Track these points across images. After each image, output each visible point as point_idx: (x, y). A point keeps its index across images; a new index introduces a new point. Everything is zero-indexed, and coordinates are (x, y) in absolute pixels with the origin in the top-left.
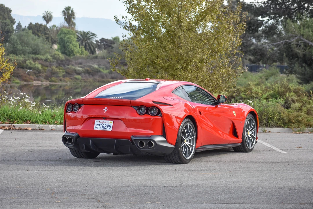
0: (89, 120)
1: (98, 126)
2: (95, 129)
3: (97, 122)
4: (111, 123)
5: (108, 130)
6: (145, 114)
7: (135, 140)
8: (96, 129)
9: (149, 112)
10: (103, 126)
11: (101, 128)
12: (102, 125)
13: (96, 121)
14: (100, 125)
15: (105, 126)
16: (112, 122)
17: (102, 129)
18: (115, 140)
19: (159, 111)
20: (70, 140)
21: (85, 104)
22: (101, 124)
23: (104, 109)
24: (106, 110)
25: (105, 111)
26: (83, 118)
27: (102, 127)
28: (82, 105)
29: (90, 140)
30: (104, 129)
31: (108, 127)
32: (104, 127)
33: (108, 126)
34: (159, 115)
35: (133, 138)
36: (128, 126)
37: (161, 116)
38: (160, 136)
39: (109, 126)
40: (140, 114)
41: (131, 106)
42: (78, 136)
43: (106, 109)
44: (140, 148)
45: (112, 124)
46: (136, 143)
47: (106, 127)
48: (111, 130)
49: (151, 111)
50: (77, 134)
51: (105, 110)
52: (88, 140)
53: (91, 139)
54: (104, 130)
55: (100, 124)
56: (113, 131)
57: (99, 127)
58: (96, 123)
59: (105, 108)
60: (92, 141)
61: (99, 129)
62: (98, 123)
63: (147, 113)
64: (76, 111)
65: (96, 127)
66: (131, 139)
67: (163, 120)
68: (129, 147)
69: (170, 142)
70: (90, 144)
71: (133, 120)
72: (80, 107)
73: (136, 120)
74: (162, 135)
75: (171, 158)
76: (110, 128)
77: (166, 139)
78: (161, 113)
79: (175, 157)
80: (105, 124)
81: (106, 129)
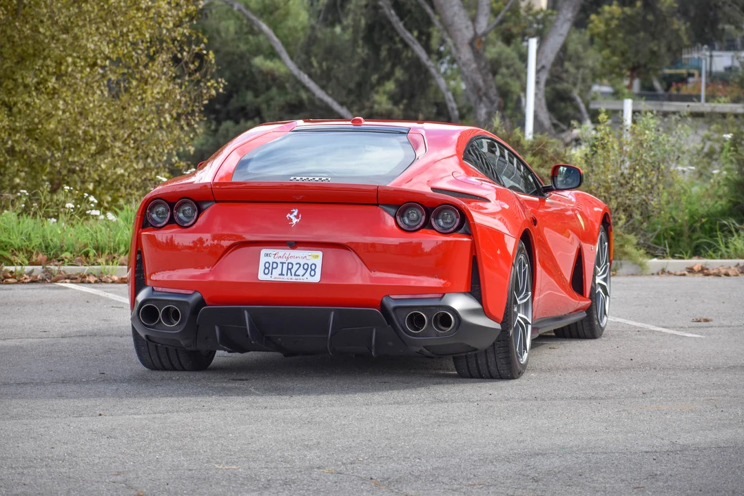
1: (273, 268)
2: (262, 277)
3: (267, 255)
4: (315, 257)
5: (308, 279)
6: (422, 227)
7: (395, 308)
8: (267, 278)
9: (433, 223)
10: (288, 269)
11: (282, 274)
12: (285, 266)
13: (264, 251)
14: (280, 265)
15: (296, 267)
16: (317, 257)
17: (288, 278)
18: (329, 312)
19: (464, 217)
20: (170, 315)
21: (217, 202)
22: (282, 263)
23: (288, 215)
24: (297, 217)
25: (295, 221)
26: (204, 245)
27: (284, 272)
28: (205, 206)
29: (246, 313)
30: (294, 277)
31: (307, 270)
32: (293, 271)
33: (306, 267)
34: (460, 231)
35: (392, 305)
36: (371, 266)
37: (468, 234)
38: (465, 293)
39: (310, 268)
40: (408, 230)
41: (377, 205)
42: (201, 303)
43: (295, 213)
44: (414, 335)
45: (319, 262)
46: (396, 315)
47: (301, 271)
48: (317, 279)
49: (436, 218)
50: (198, 295)
51: (294, 217)
52: (241, 312)
53: (248, 310)
54: (294, 279)
55: (278, 261)
56: (324, 282)
57: (276, 272)
58: (263, 260)
59: (291, 213)
60: (251, 317)
61: (275, 276)
62: (271, 260)
63: (427, 225)
64: (187, 222)
65: (266, 271)
66: (383, 308)
67: (474, 246)
68: (372, 332)
69: (491, 312)
70: (246, 326)
71: (386, 247)
72: (200, 211)
73: (396, 246)
74: (469, 293)
75: (479, 362)
76: (313, 273)
77: (481, 303)
78: (469, 225)
79: (493, 359)
80: (294, 262)
81: (301, 277)
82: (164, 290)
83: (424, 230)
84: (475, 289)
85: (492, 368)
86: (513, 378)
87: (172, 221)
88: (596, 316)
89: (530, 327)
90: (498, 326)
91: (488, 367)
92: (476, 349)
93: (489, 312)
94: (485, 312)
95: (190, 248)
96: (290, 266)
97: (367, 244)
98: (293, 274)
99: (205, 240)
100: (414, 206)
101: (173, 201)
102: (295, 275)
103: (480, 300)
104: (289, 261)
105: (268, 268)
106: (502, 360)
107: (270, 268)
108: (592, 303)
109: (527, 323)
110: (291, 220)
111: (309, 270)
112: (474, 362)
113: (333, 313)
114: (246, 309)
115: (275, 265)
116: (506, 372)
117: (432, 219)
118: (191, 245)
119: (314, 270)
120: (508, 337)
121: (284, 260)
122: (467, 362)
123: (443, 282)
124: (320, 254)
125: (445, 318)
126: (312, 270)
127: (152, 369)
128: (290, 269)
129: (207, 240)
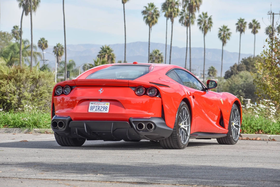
0: (82, 102)
1: (93, 108)
2: (90, 111)
3: (92, 104)
4: (107, 105)
5: (104, 111)
6: (144, 94)
8: (92, 111)
9: (148, 93)
12: (97, 107)
13: (91, 102)
15: (101, 108)
17: (97, 111)
19: (159, 92)
21: (77, 86)
24: (102, 91)
25: (101, 92)
27: (97, 109)
28: (73, 88)
30: (100, 111)
33: (104, 108)
34: (157, 96)
35: (132, 120)
36: (126, 107)
37: (160, 97)
39: (106, 108)
40: (139, 95)
41: (129, 87)
42: (70, 120)
44: (140, 131)
46: (134, 124)
48: (107, 111)
50: (69, 117)
53: (85, 122)
55: (95, 105)
56: (110, 113)
58: (90, 105)
59: (100, 90)
60: (86, 125)
61: (94, 111)
63: (146, 94)
64: (67, 93)
65: (91, 109)
66: (129, 121)
67: (162, 102)
68: (127, 130)
70: (85, 128)
72: (71, 89)
74: (161, 118)
77: (165, 121)
78: (160, 94)
79: (172, 141)
81: (102, 111)
87: (63, 93)
90: (171, 130)
92: (164, 137)
93: (168, 124)
94: (166, 124)
96: (99, 107)
97: (125, 100)
100: (141, 88)
101: (63, 86)
102: (100, 110)
108: (229, 131)
112: (166, 142)
113: (113, 123)
121: (97, 105)
124: (109, 103)
125: (150, 125)
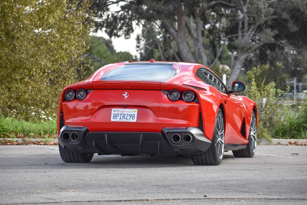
0: (102, 109)
1: (117, 116)
2: (112, 120)
3: (114, 111)
4: (134, 112)
5: (131, 120)
6: (179, 99)
7: (168, 133)
8: (115, 120)
9: (183, 97)
10: (123, 116)
11: (120, 119)
12: (122, 115)
13: (113, 109)
14: (120, 115)
15: (126, 116)
16: (135, 111)
18: (140, 134)
19: (196, 96)
20: (74, 136)
21: (94, 89)
22: (121, 114)
23: (123, 95)
24: (127, 95)
25: (126, 97)
26: (89, 109)
27: (122, 118)
28: (89, 91)
31: (131, 117)
32: (125, 117)
34: (194, 102)
35: (166, 131)
36: (158, 115)
37: (198, 103)
38: (196, 127)
39: (132, 116)
40: (173, 101)
41: (160, 90)
42: (87, 131)
43: (126, 94)
44: (175, 144)
45: (136, 114)
46: (168, 135)
47: (129, 117)
48: (135, 120)
49: (185, 96)
50: (86, 128)
51: (126, 95)
52: (103, 135)
53: (107, 134)
54: (125, 121)
55: (119, 113)
56: (137, 122)
57: (118, 118)
58: (113, 113)
59: (125, 94)
60: (108, 136)
61: (118, 120)
62: (116, 113)
63: (181, 99)
64: (81, 98)
65: (114, 117)
66: (162, 132)
67: (200, 108)
68: (158, 143)
69: (207, 136)
70: (106, 141)
71: (164, 108)
72: (87, 94)
73: (168, 108)
74: (198, 127)
75: (202, 158)
76: (133, 118)
77: (203, 132)
78: (198, 99)
79: (208, 156)
80: (126, 113)
81: (128, 120)
82: (72, 126)
83: (180, 101)
84: (200, 126)
85: (207, 160)
86: (216, 165)
87: (75, 98)
88: (251, 148)
89: (223, 145)
90: (210, 142)
91: (206, 160)
92: (201, 151)
93: (206, 135)
94: (205, 135)
95: (83, 111)
96: (124, 115)
97: (156, 107)
98: (125, 118)
99: (89, 106)
100: (175, 91)
101: (75, 90)
102: (126, 119)
103: (203, 130)
104: (124, 113)
105: (115, 116)
106: (212, 157)
107: (116, 116)
108: (249, 142)
109: (222, 143)
110: (124, 96)
111: (132, 117)
112: (200, 157)
113: (142, 134)
114: (105, 133)
115: (118, 115)
116: (213, 162)
117: (183, 96)
118: (83, 109)
119: (134, 117)
120: (214, 147)
121: (121, 113)
122: (197, 157)
123: (187, 122)
124: (136, 110)
125: (188, 137)
126: (133, 117)
127: (67, 162)
128: (124, 117)
129: (90, 106)
